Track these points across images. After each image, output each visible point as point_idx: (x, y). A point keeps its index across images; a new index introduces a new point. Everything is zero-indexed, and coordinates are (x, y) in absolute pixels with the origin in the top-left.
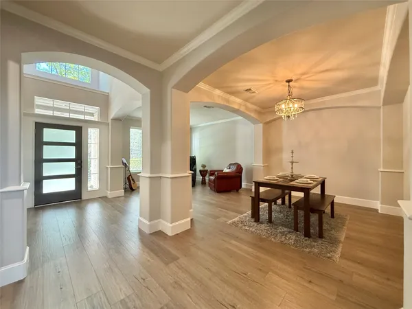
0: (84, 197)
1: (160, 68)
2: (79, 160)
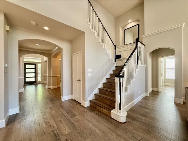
0: (37, 83)
1: (50, 53)
2: (36, 73)
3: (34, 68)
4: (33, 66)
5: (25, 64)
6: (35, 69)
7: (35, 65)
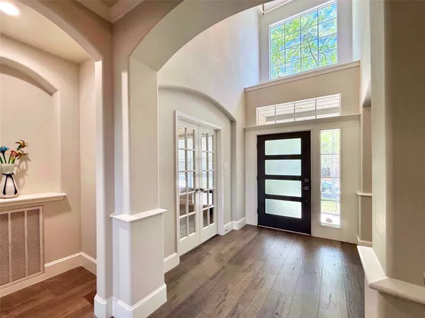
0: (315, 232)
2: (307, 178)
3: (299, 152)
4: (295, 146)
5: (261, 140)
6: (306, 157)
7: (306, 137)
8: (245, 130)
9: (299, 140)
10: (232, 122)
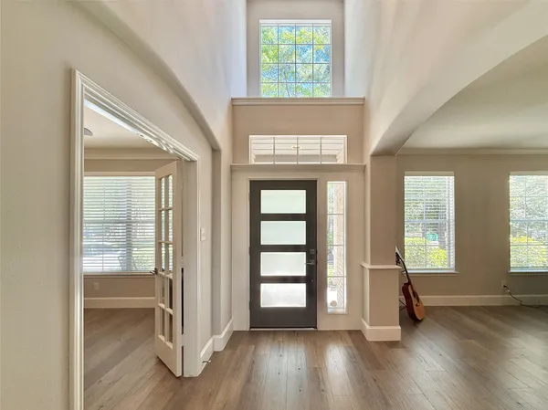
0: (323, 325)
2: (313, 248)
4: (295, 201)
5: (257, 188)
8: (232, 170)
9: (303, 192)
10: (215, 151)
